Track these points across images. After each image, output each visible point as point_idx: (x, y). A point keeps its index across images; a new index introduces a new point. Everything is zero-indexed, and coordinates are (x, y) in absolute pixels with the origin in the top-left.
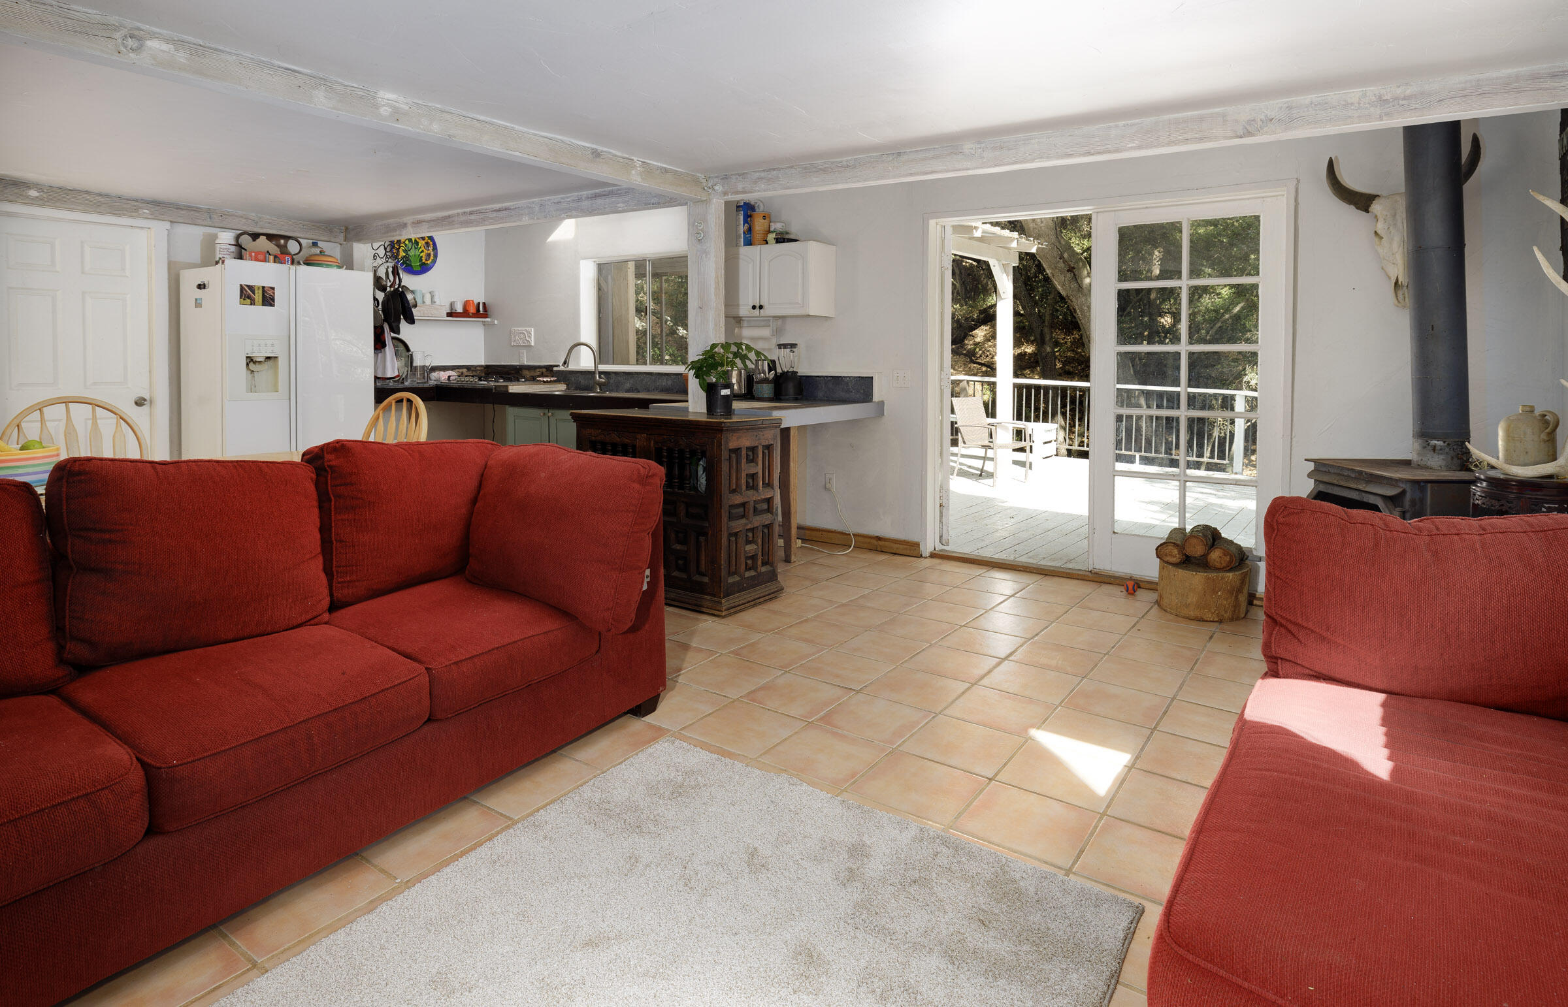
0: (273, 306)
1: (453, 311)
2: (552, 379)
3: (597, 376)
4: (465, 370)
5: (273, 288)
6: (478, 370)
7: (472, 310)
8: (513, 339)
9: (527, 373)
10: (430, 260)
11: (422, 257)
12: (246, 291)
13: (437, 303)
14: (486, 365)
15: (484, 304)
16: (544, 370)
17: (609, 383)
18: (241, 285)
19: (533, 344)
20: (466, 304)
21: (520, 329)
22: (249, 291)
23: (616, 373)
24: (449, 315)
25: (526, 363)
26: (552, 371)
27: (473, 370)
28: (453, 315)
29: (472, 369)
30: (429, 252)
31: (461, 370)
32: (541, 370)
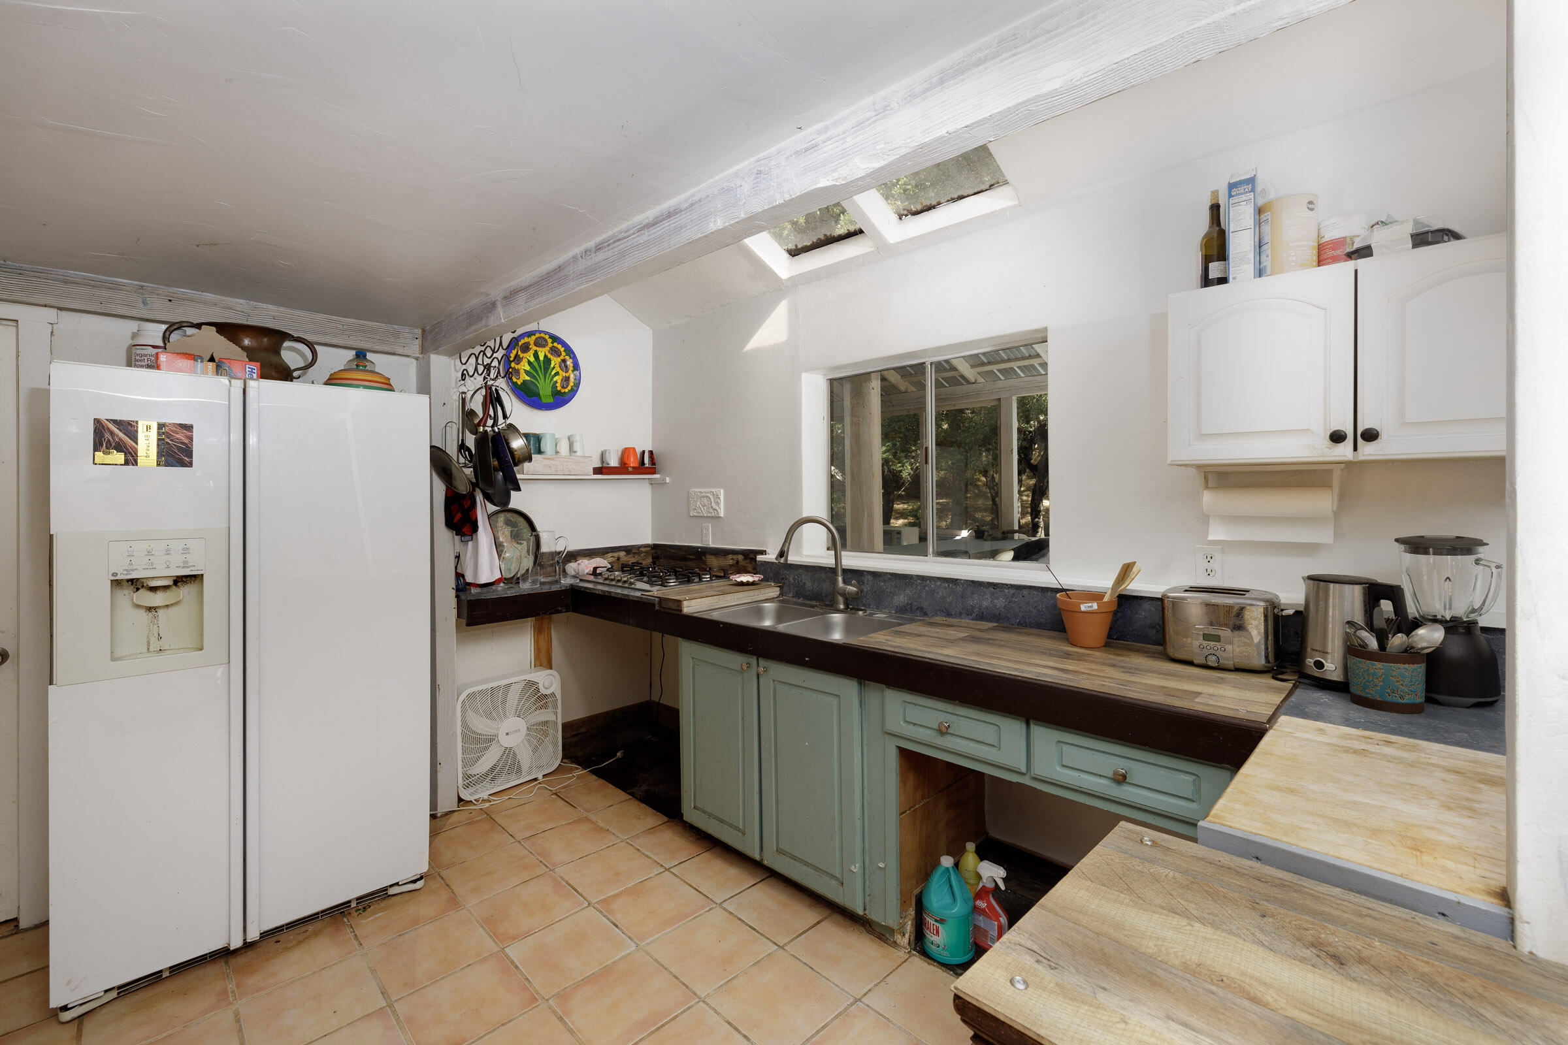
0: (190, 465)
1: (605, 465)
2: (756, 578)
3: (840, 579)
4: (622, 554)
5: (189, 428)
6: (643, 552)
7: (633, 462)
8: (693, 506)
9: (713, 562)
10: (569, 388)
11: (556, 382)
12: (112, 433)
13: (578, 454)
14: (654, 545)
15: (651, 453)
16: (740, 557)
17: (862, 591)
18: (97, 421)
19: (722, 515)
20: (626, 452)
21: (702, 490)
22: (121, 435)
23: (876, 575)
24: (598, 471)
25: (711, 545)
26: (755, 559)
27: (635, 553)
28: (604, 470)
29: (634, 551)
30: (567, 375)
31: (616, 554)
32: (735, 557)
